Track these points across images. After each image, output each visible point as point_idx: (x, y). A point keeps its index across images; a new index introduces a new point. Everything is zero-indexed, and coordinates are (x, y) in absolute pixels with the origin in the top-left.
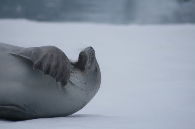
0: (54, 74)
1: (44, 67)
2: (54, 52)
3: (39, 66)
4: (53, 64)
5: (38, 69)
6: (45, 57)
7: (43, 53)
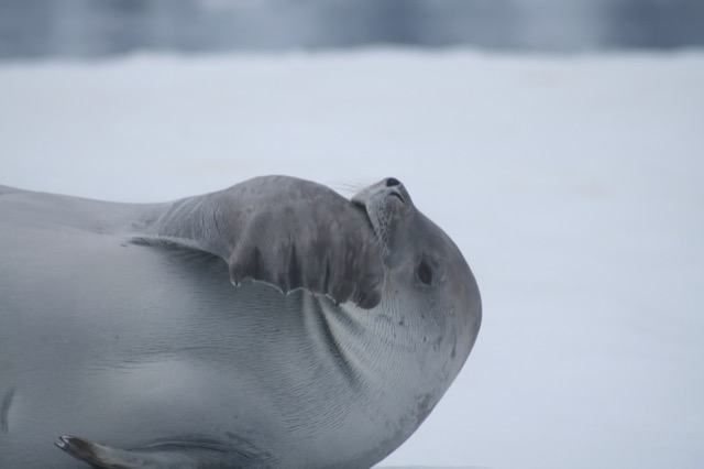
0: (323, 278)
1: (275, 262)
2: (293, 196)
3: (254, 267)
4: (306, 239)
5: (254, 281)
6: (261, 225)
7: (249, 211)
